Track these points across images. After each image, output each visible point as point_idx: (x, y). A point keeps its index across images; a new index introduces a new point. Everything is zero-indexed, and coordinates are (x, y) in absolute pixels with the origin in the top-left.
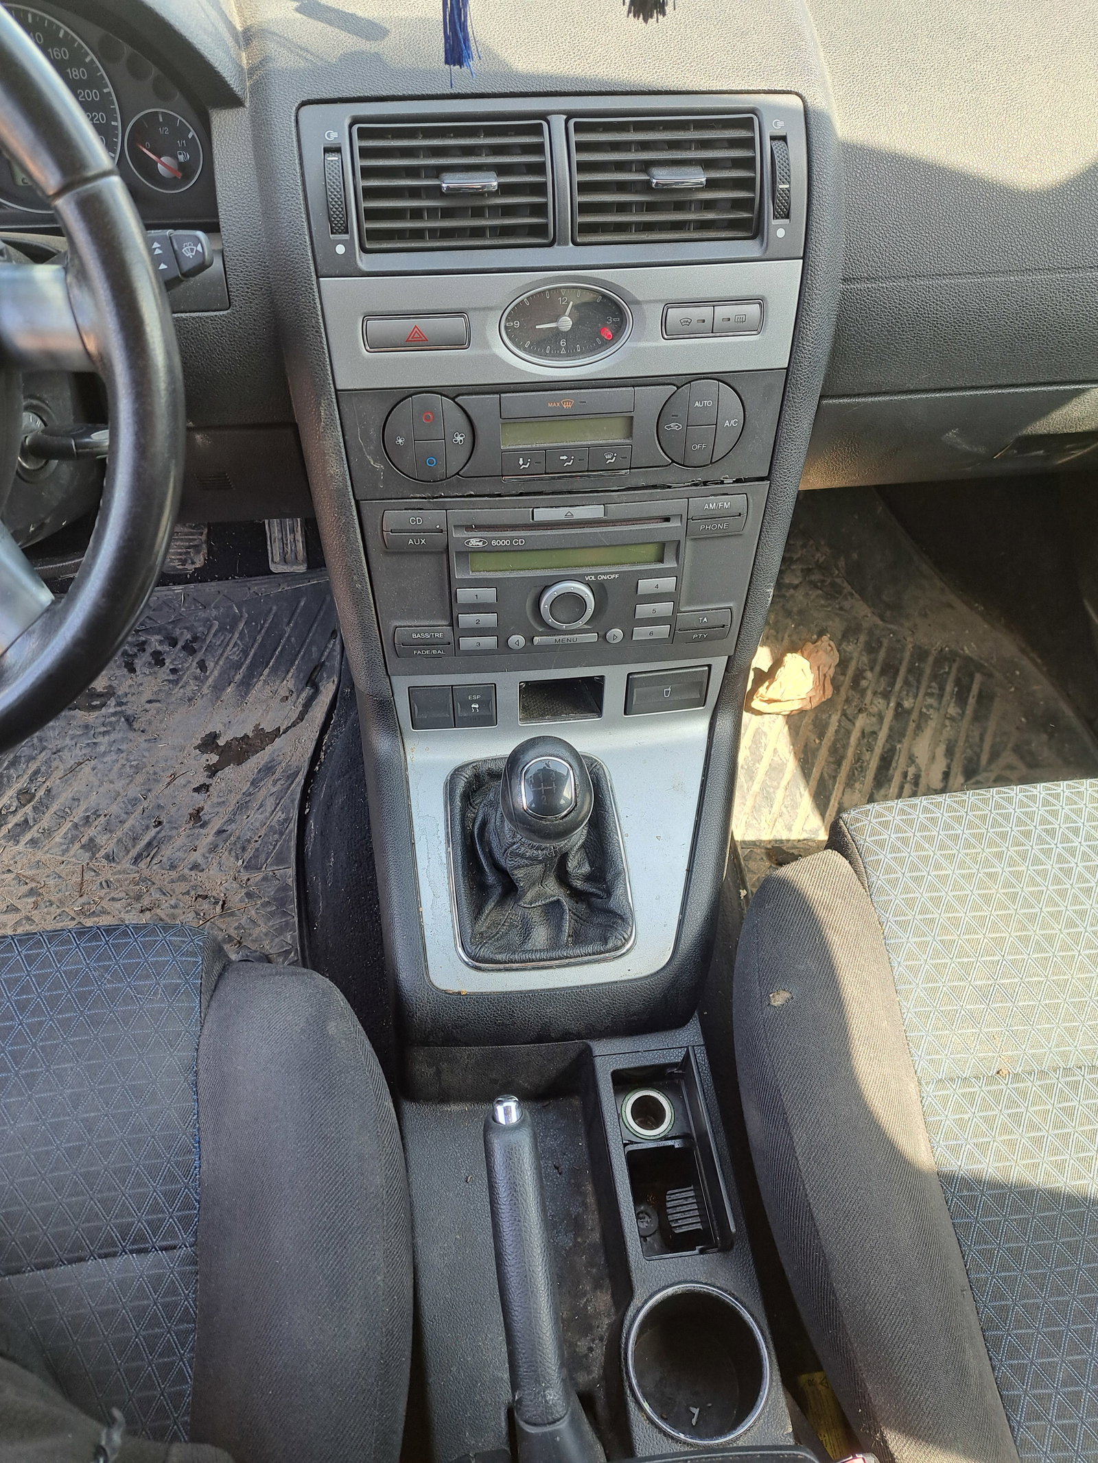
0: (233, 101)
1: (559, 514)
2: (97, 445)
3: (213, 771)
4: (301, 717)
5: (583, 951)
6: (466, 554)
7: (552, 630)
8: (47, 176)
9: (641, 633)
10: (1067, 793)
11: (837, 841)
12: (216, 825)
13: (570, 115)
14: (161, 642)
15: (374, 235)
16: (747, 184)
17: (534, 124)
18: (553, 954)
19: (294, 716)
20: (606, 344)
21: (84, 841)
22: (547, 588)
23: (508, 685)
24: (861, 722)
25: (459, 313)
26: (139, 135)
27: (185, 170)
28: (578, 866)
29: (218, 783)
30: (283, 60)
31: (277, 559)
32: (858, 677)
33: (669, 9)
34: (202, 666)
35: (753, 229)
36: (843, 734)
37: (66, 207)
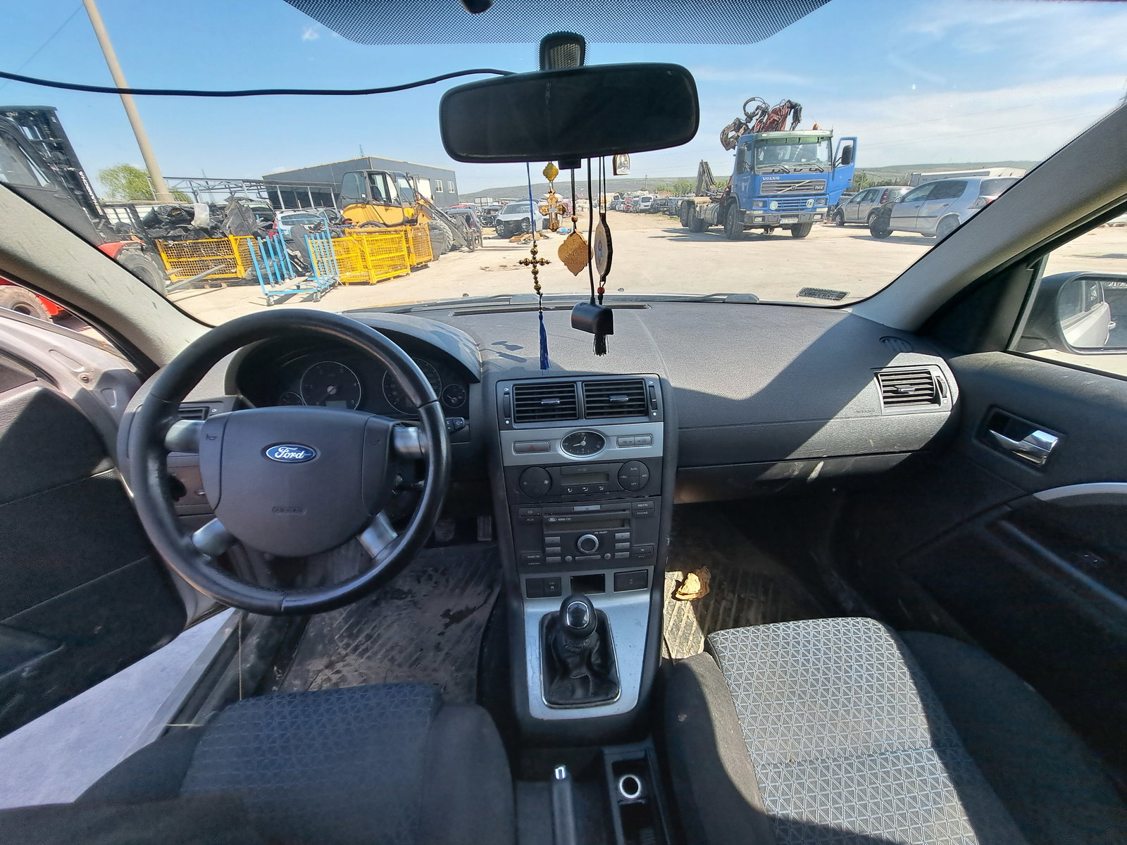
0: (477, 381)
1: (583, 508)
2: (420, 485)
3: (447, 626)
4: (485, 602)
5: (597, 699)
6: (550, 525)
7: (583, 554)
8: (418, 402)
9: (618, 555)
10: (803, 625)
11: (708, 648)
12: (445, 651)
13: (583, 382)
14: (432, 570)
15: (519, 418)
16: (642, 400)
17: (572, 385)
18: (586, 701)
19: (482, 602)
20: (598, 450)
21: (389, 657)
22: (580, 537)
23: (566, 578)
24: (724, 604)
25: (547, 440)
26: (446, 392)
27: (460, 401)
28: (595, 659)
29: (449, 632)
30: (492, 369)
31: (481, 535)
32: (720, 584)
33: (607, 352)
34: (447, 581)
35: (645, 413)
36: (717, 610)
37: (422, 410)
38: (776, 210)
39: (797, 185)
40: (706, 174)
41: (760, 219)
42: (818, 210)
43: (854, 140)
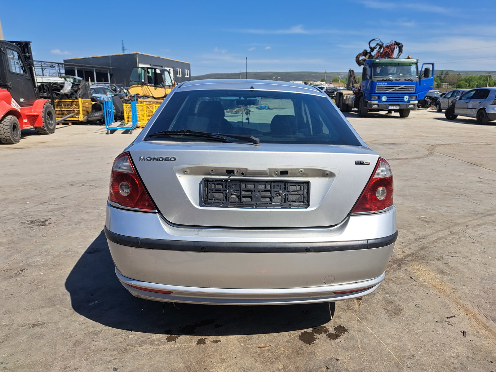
38: (386, 101)
39: (397, 88)
40: (352, 77)
41: (376, 106)
42: (411, 102)
43: (433, 64)
